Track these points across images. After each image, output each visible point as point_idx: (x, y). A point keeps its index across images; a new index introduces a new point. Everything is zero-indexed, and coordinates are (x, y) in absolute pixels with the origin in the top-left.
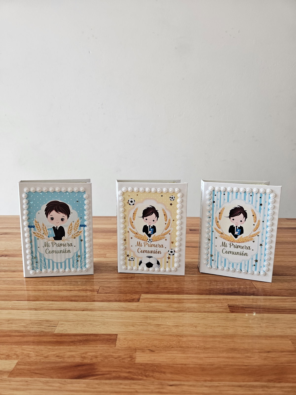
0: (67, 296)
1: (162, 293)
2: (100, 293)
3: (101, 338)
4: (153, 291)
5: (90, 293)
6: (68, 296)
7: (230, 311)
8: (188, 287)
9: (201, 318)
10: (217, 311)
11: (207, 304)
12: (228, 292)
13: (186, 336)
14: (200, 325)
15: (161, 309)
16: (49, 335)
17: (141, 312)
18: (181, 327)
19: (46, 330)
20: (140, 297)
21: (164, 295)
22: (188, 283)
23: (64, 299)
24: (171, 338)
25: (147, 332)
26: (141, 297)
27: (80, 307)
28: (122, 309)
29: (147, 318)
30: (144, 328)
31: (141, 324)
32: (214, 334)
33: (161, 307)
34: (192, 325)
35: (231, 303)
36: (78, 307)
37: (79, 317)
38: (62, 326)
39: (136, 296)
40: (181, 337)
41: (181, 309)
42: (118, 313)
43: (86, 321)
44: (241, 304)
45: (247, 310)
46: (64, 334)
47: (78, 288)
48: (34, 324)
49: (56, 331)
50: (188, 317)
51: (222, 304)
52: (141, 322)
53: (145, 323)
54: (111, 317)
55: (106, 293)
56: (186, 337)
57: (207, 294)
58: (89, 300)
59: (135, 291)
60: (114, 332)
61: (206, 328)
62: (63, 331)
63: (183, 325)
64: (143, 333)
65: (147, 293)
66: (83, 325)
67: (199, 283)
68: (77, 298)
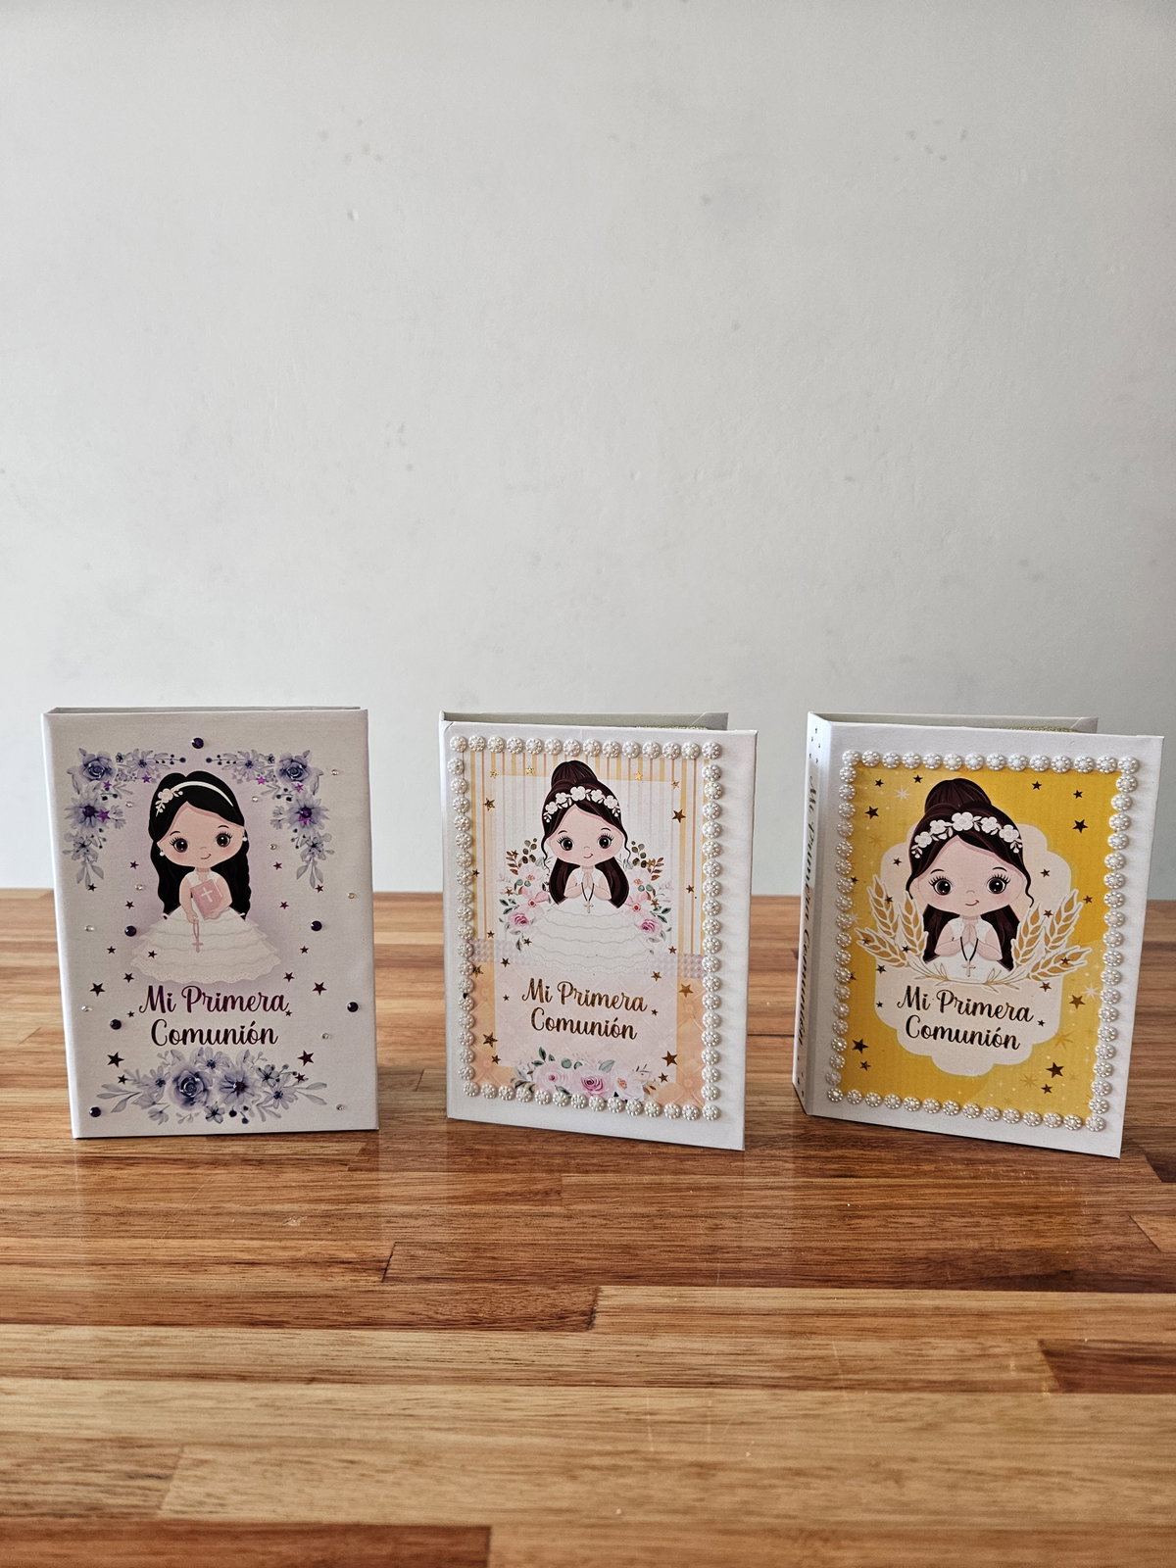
0: (229, 1298)
1: (704, 1281)
2: (397, 1280)
3: (406, 1552)
4: (657, 1269)
5: (347, 1278)
6: (236, 1297)
7: (1057, 1378)
8: (827, 1245)
9: (913, 1425)
10: (994, 1382)
11: (932, 1340)
12: (1027, 1272)
13: (853, 1537)
14: (916, 1465)
15: (706, 1372)
16: (129, 1528)
17: (604, 1391)
18: (822, 1477)
19: (111, 1501)
20: (595, 1301)
21: (716, 1291)
22: (822, 1222)
23: (212, 1314)
24: (777, 1552)
25: (648, 1512)
26: (602, 1303)
27: (294, 1362)
28: (506, 1370)
29: (639, 1422)
30: (630, 1488)
31: (613, 1462)
32: (996, 1520)
33: (709, 1360)
34: (877, 1465)
35: (1054, 1335)
36: (286, 1361)
37: (290, 1421)
38: (199, 1473)
39: (575, 1298)
40: (827, 1540)
41: (808, 1369)
42: (486, 1395)
43: (323, 1444)
44: (1105, 1341)
45: (1141, 1372)
46: (208, 1524)
47: (284, 1248)
48: (52, 1461)
49: (165, 1507)
50: (847, 1416)
51: (1010, 1341)
52: (609, 1448)
53: (633, 1456)
54: (456, 1418)
55: (427, 1279)
56: (857, 1544)
57: (926, 1284)
58: (340, 1318)
59: (569, 1266)
60: (471, 1510)
61: (952, 1487)
62: (201, 1503)
63: (829, 1469)
64: (626, 1518)
65: (628, 1277)
66: (308, 1467)
67: (879, 1223)
68: (279, 1309)
